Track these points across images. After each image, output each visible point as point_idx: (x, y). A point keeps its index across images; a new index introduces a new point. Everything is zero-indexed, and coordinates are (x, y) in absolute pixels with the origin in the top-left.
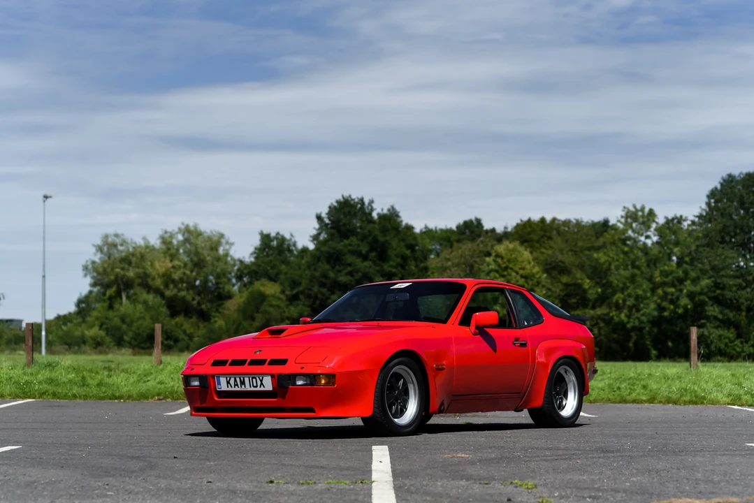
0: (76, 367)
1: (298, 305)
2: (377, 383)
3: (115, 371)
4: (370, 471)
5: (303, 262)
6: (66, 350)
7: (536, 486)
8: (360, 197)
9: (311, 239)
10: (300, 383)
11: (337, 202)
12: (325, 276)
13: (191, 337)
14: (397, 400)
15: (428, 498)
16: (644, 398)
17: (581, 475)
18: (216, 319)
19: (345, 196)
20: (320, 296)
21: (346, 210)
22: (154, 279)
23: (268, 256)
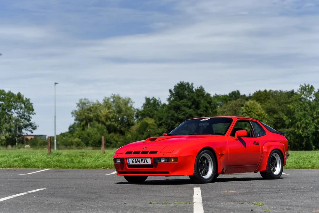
0: (69, 155)
1: (162, 128)
2: (195, 161)
3: (85, 156)
4: (193, 198)
5: (164, 110)
6: (65, 148)
7: (263, 204)
8: (187, 82)
9: (167, 100)
10: (163, 161)
11: (178, 84)
12: (173, 116)
13: (117, 142)
14: (204, 168)
15: (217, 210)
16: (309, 166)
17: (282, 199)
18: (127, 134)
19: (181, 81)
20: (171, 124)
21: (182, 87)
22: (101, 117)
23: (149, 107)
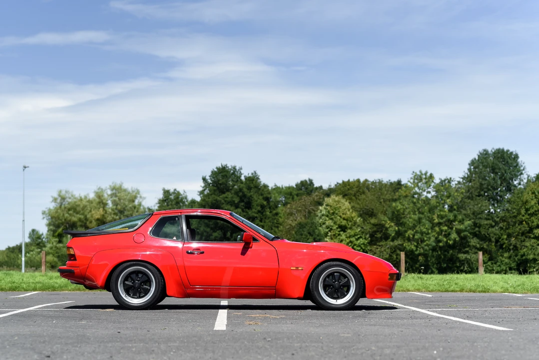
8: (233, 165)
9: (199, 194)
11: (217, 168)
16: (457, 289)
19: (223, 165)
21: (223, 174)
23: (167, 205)
